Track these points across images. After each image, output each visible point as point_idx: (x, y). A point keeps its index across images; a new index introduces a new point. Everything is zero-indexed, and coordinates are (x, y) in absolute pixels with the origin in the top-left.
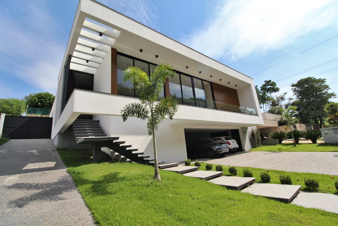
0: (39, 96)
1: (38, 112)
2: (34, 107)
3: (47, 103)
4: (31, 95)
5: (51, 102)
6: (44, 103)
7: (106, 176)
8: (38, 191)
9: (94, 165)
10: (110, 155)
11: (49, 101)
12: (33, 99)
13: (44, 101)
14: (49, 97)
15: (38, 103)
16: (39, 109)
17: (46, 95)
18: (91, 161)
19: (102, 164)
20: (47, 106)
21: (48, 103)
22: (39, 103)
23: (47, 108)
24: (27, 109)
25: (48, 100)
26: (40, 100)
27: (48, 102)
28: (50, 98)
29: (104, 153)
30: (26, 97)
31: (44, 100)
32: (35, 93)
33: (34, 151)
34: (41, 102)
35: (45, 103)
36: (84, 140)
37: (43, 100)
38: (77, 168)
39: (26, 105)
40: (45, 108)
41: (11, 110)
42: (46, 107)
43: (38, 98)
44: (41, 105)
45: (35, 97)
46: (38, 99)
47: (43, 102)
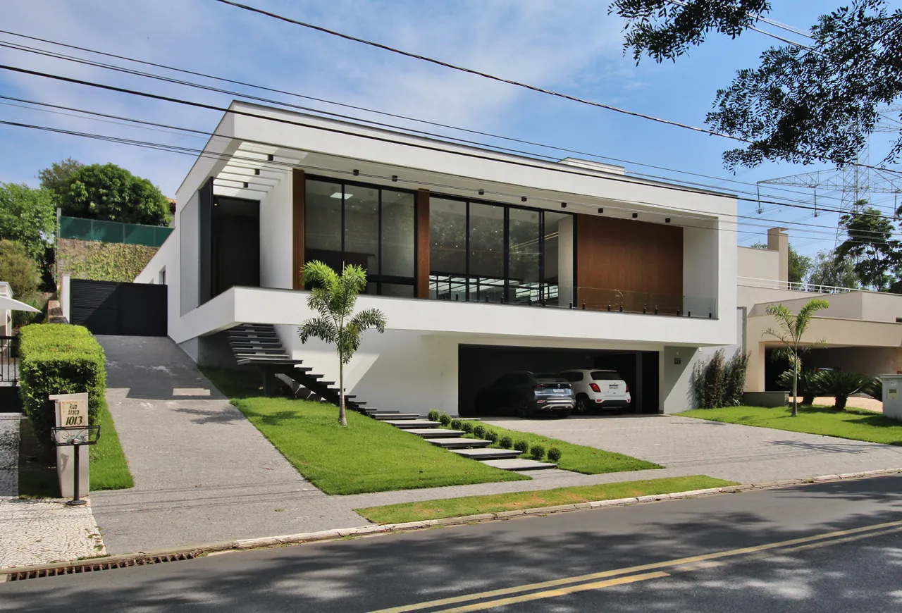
0: (89, 176)
1: (92, 232)
2: (76, 214)
3: (114, 202)
4: (56, 168)
5: (127, 198)
6: (107, 203)
7: (280, 413)
8: (206, 416)
9: (265, 399)
10: (292, 386)
11: (121, 196)
12: (73, 190)
13: (107, 195)
14: (118, 183)
15: (87, 203)
16: (93, 221)
17: (110, 174)
18: (261, 394)
19: (277, 399)
20: (114, 212)
21: (117, 204)
22: (92, 204)
23: (115, 220)
24: (59, 224)
25: (115, 192)
26: (94, 194)
27: (118, 199)
28: (123, 185)
29: (281, 381)
30: (44, 174)
31: (104, 191)
32: (69, 160)
33: (162, 368)
34: (98, 198)
35: (109, 203)
36: (249, 362)
37: (101, 191)
38: (243, 400)
39: (56, 210)
40: (111, 219)
41: (18, 228)
42: (114, 217)
43: (88, 185)
44: (97, 211)
45: (78, 182)
46: (86, 190)
47: (104, 198)
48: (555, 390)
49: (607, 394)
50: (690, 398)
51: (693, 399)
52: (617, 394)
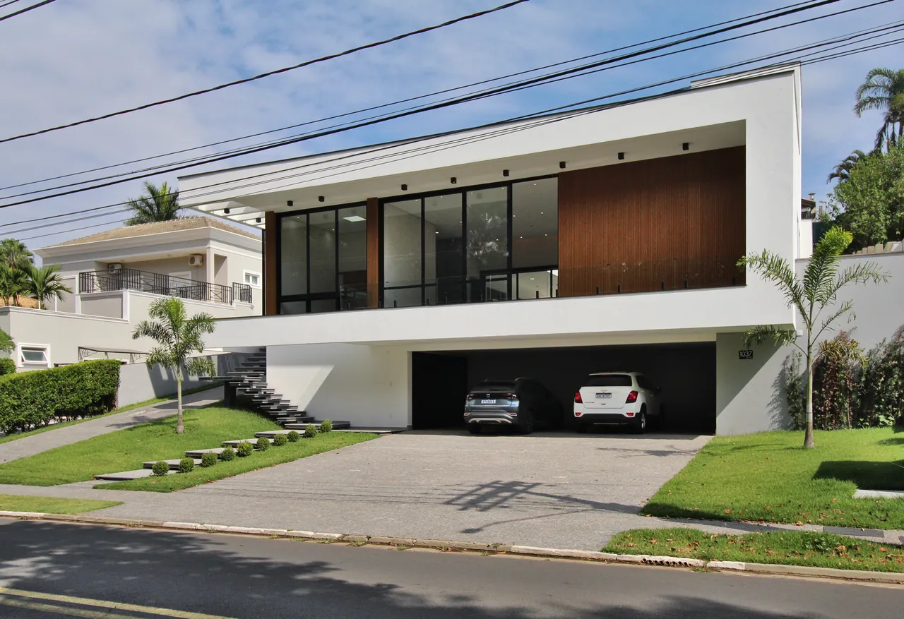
48: (483, 401)
49: (591, 406)
50: (777, 412)
51: (781, 414)
52: (606, 406)
